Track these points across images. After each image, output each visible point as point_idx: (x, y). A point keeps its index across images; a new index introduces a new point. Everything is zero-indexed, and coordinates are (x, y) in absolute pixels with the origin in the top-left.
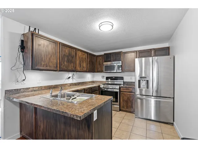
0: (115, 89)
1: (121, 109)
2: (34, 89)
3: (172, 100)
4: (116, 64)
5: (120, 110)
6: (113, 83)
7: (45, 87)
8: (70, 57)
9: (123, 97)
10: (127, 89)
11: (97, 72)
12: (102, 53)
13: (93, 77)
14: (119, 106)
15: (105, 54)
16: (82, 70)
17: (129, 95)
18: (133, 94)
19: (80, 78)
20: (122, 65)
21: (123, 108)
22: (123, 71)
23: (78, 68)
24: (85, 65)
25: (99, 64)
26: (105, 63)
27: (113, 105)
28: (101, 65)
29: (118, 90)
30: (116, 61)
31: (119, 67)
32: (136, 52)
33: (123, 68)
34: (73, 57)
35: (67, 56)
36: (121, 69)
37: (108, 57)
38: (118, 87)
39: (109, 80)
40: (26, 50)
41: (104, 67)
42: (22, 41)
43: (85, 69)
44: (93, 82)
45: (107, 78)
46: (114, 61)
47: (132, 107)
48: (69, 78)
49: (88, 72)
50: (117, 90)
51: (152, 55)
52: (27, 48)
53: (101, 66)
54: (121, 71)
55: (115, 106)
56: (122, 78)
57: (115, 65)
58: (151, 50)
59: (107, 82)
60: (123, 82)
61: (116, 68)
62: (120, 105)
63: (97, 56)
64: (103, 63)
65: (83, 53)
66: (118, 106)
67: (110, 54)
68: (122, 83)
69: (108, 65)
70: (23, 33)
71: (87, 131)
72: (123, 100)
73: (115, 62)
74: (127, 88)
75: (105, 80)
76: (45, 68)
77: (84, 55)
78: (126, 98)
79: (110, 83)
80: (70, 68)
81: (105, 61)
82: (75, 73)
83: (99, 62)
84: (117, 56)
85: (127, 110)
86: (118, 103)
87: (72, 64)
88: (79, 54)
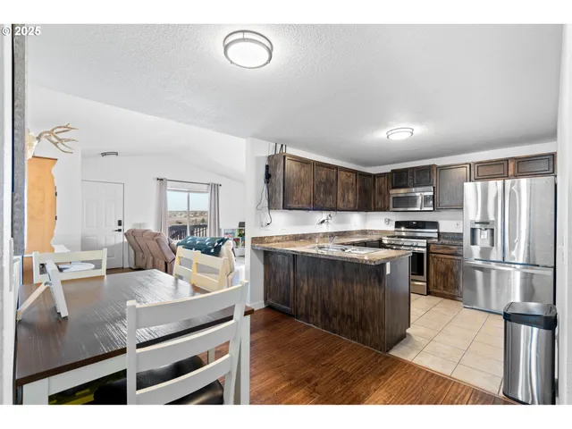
0: (416, 246)
1: (431, 290)
2: (278, 239)
3: (550, 272)
4: (421, 193)
5: (429, 293)
6: (411, 234)
7: (290, 236)
8: (328, 186)
9: (436, 266)
10: (444, 248)
11: (375, 210)
12: (387, 169)
13: (365, 221)
14: (428, 285)
15: (393, 171)
16: (346, 208)
17: (449, 261)
18: (459, 258)
19: (340, 222)
20: (434, 196)
21: (437, 288)
22: (436, 208)
23: (340, 204)
24: (351, 197)
25: (380, 193)
26: (393, 192)
27: (413, 280)
28: (384, 195)
29: (424, 250)
30: (419, 186)
31: (426, 199)
32: (468, 166)
33: (436, 203)
34: (332, 185)
35: (324, 183)
36: (431, 202)
37: (400, 178)
38: (423, 243)
39: (403, 229)
40: (272, 180)
41: (391, 199)
42: (267, 167)
43: (352, 205)
44: (364, 232)
45: (398, 224)
46: (414, 187)
47: (456, 286)
48: (323, 222)
49: (356, 211)
50: (420, 249)
51: (511, 173)
52: (275, 176)
53: (384, 199)
54: (432, 209)
55: (417, 283)
56: (435, 225)
57: (418, 194)
58: (507, 160)
59: (397, 234)
60: (438, 232)
61: (419, 201)
62: (428, 282)
63: (375, 175)
64: (388, 191)
65: (349, 174)
66: (425, 284)
67: (406, 170)
68: (436, 235)
69: (399, 195)
70: (267, 155)
71: (377, 285)
72: (436, 272)
73: (418, 189)
74: (445, 246)
75: (392, 228)
76: (296, 206)
77: (349, 177)
78: (442, 267)
79: (404, 234)
80: (328, 205)
81: (393, 188)
82: (332, 213)
83: (380, 188)
84: (422, 175)
85: (446, 292)
86: (424, 278)
87: (331, 197)
88: (342, 176)
